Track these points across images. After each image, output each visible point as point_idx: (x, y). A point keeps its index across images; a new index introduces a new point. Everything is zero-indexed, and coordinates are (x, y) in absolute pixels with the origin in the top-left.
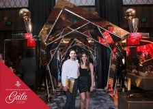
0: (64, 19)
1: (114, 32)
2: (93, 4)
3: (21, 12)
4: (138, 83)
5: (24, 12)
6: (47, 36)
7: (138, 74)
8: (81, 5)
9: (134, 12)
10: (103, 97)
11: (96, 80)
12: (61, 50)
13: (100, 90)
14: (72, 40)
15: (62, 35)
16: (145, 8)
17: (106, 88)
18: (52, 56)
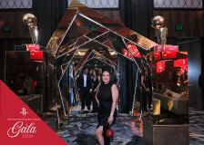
0: (78, 24)
1: (140, 44)
2: (116, 6)
3: (26, 17)
4: (171, 106)
5: (29, 18)
6: (57, 47)
7: (170, 95)
8: (101, 7)
9: (162, 20)
10: (126, 123)
11: (119, 103)
12: (75, 65)
13: (123, 114)
14: (90, 51)
15: (77, 45)
17: (132, 112)
18: (63, 72)
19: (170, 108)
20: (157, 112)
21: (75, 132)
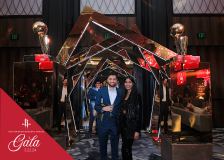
0: (91, 32)
1: (158, 54)
2: (132, 12)
3: (36, 26)
4: (192, 122)
5: (39, 26)
7: (191, 110)
8: (115, 13)
9: (181, 28)
10: (144, 141)
12: (88, 76)
15: (89, 55)
16: (203, 18)
17: (149, 129)
18: (74, 83)
19: (192, 124)
20: (177, 128)
21: (87, 150)
